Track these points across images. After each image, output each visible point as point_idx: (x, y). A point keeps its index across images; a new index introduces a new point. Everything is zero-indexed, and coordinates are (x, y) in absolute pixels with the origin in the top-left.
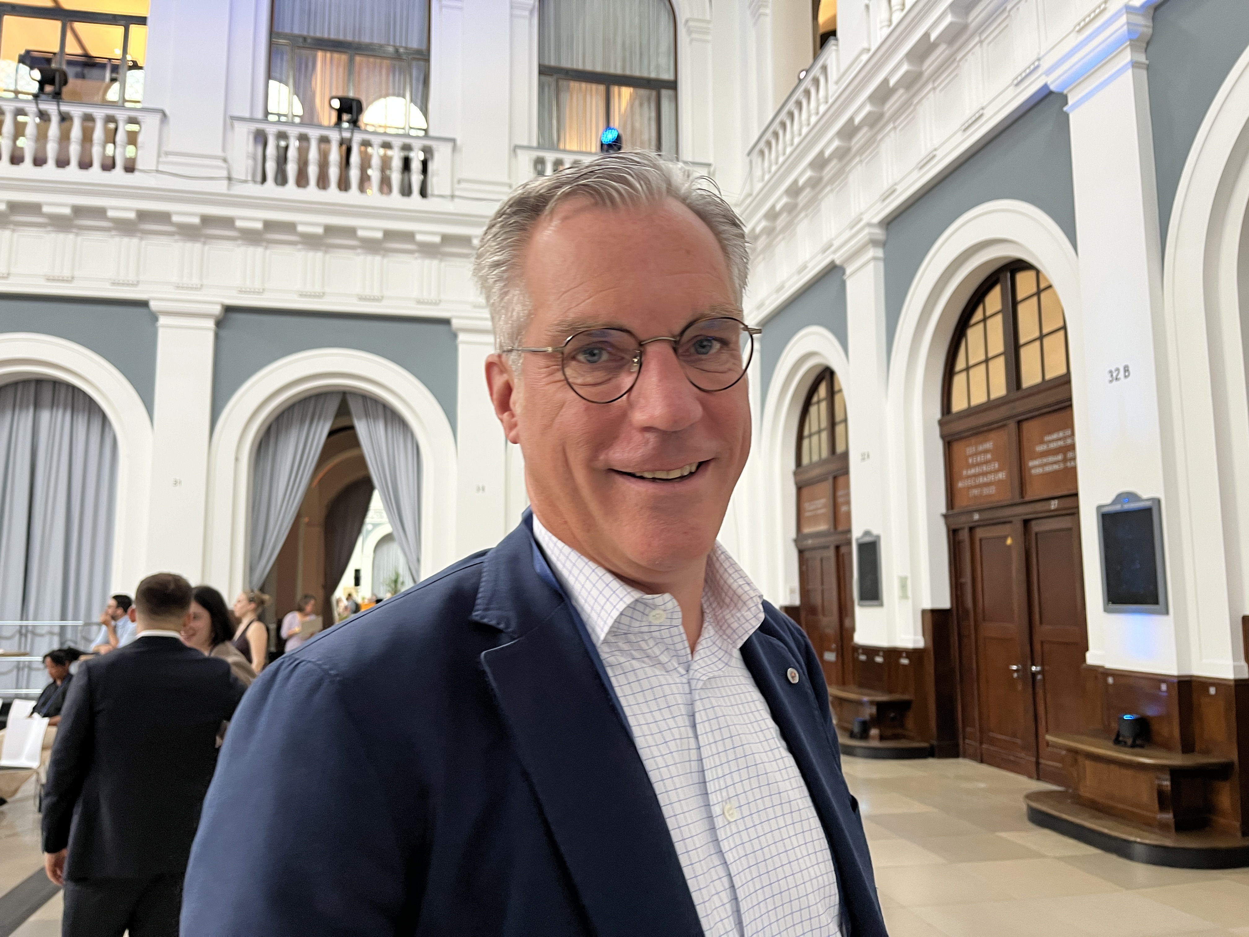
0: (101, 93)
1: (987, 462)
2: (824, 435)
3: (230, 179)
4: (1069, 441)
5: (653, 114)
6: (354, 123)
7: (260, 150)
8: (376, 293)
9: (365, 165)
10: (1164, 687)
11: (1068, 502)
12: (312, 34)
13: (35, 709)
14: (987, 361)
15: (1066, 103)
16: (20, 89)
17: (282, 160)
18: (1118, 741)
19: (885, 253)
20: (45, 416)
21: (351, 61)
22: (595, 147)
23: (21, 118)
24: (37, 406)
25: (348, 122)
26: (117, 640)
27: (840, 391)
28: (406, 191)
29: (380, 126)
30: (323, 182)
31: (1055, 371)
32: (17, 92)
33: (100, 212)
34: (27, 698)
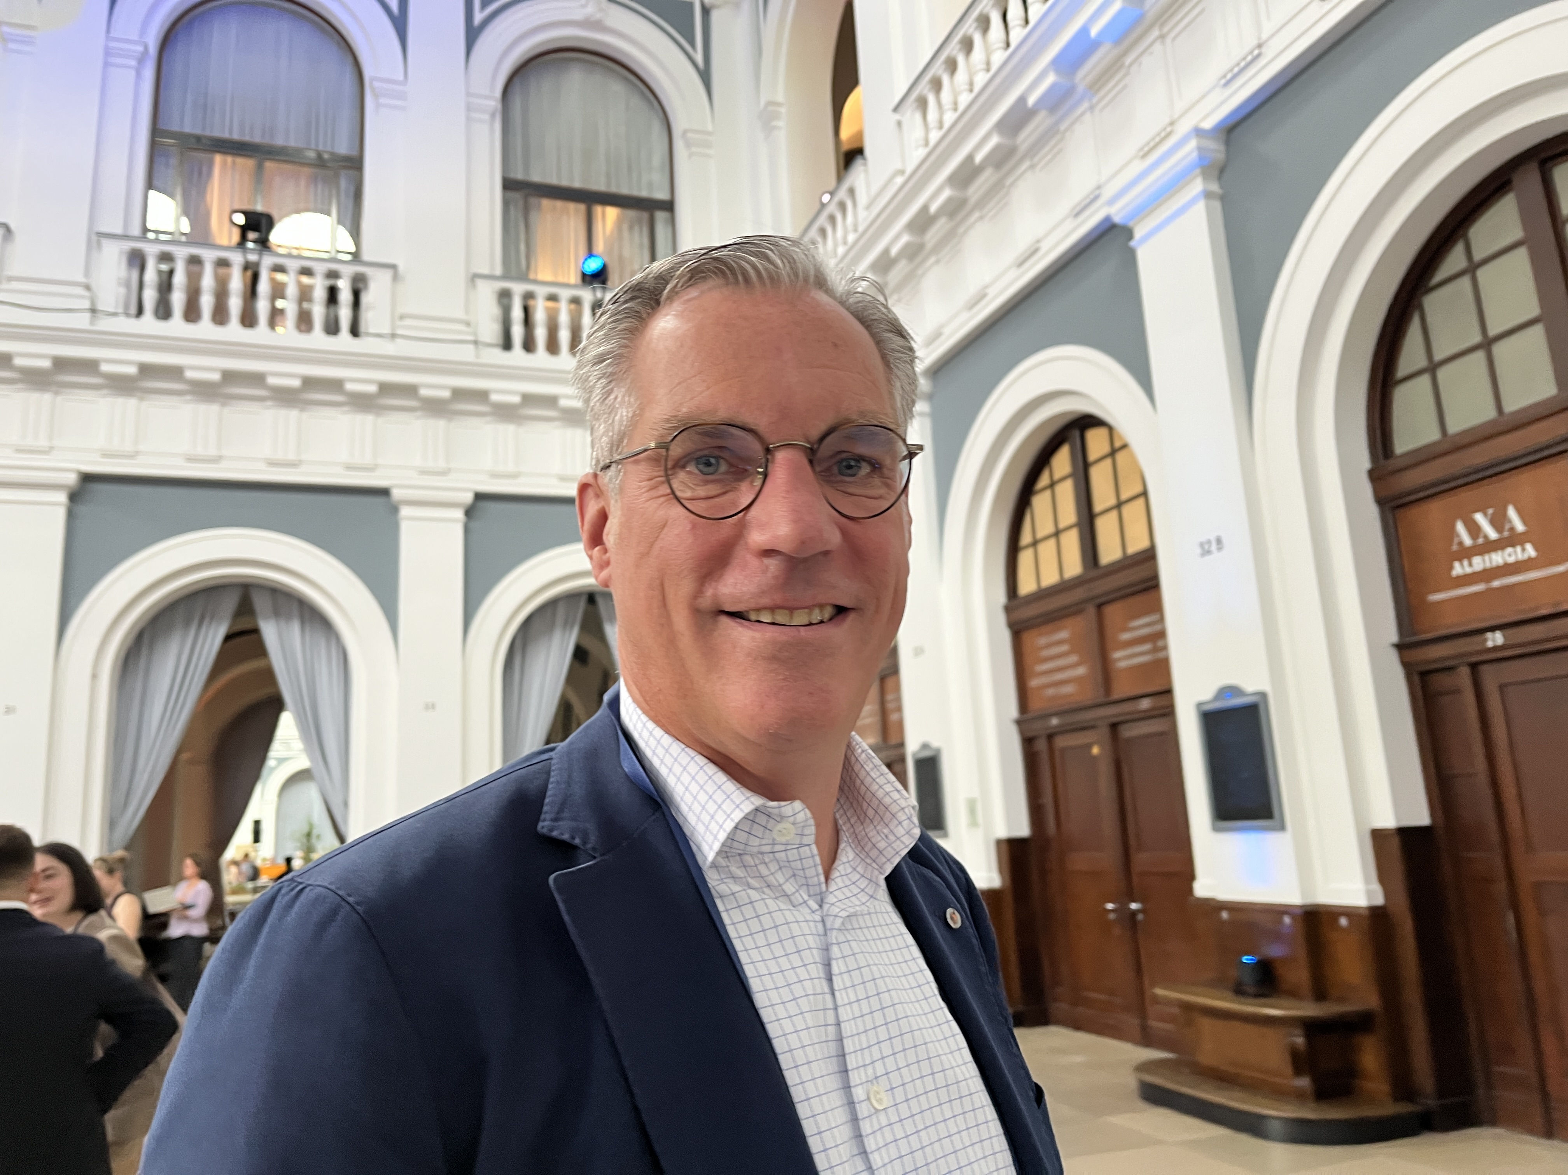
1: (1063, 655)
3: (93, 311)
4: (1157, 628)
5: (646, 241)
6: (263, 243)
7: (135, 274)
8: (292, 456)
9: (277, 293)
10: (1287, 920)
11: (1161, 701)
12: (208, 133)
14: (1057, 534)
15: (1131, 236)
17: (165, 286)
18: (1239, 991)
19: (935, 409)
21: (260, 167)
22: (574, 278)
25: (254, 242)
28: (332, 328)
29: (296, 248)
30: (220, 315)
31: (1137, 544)
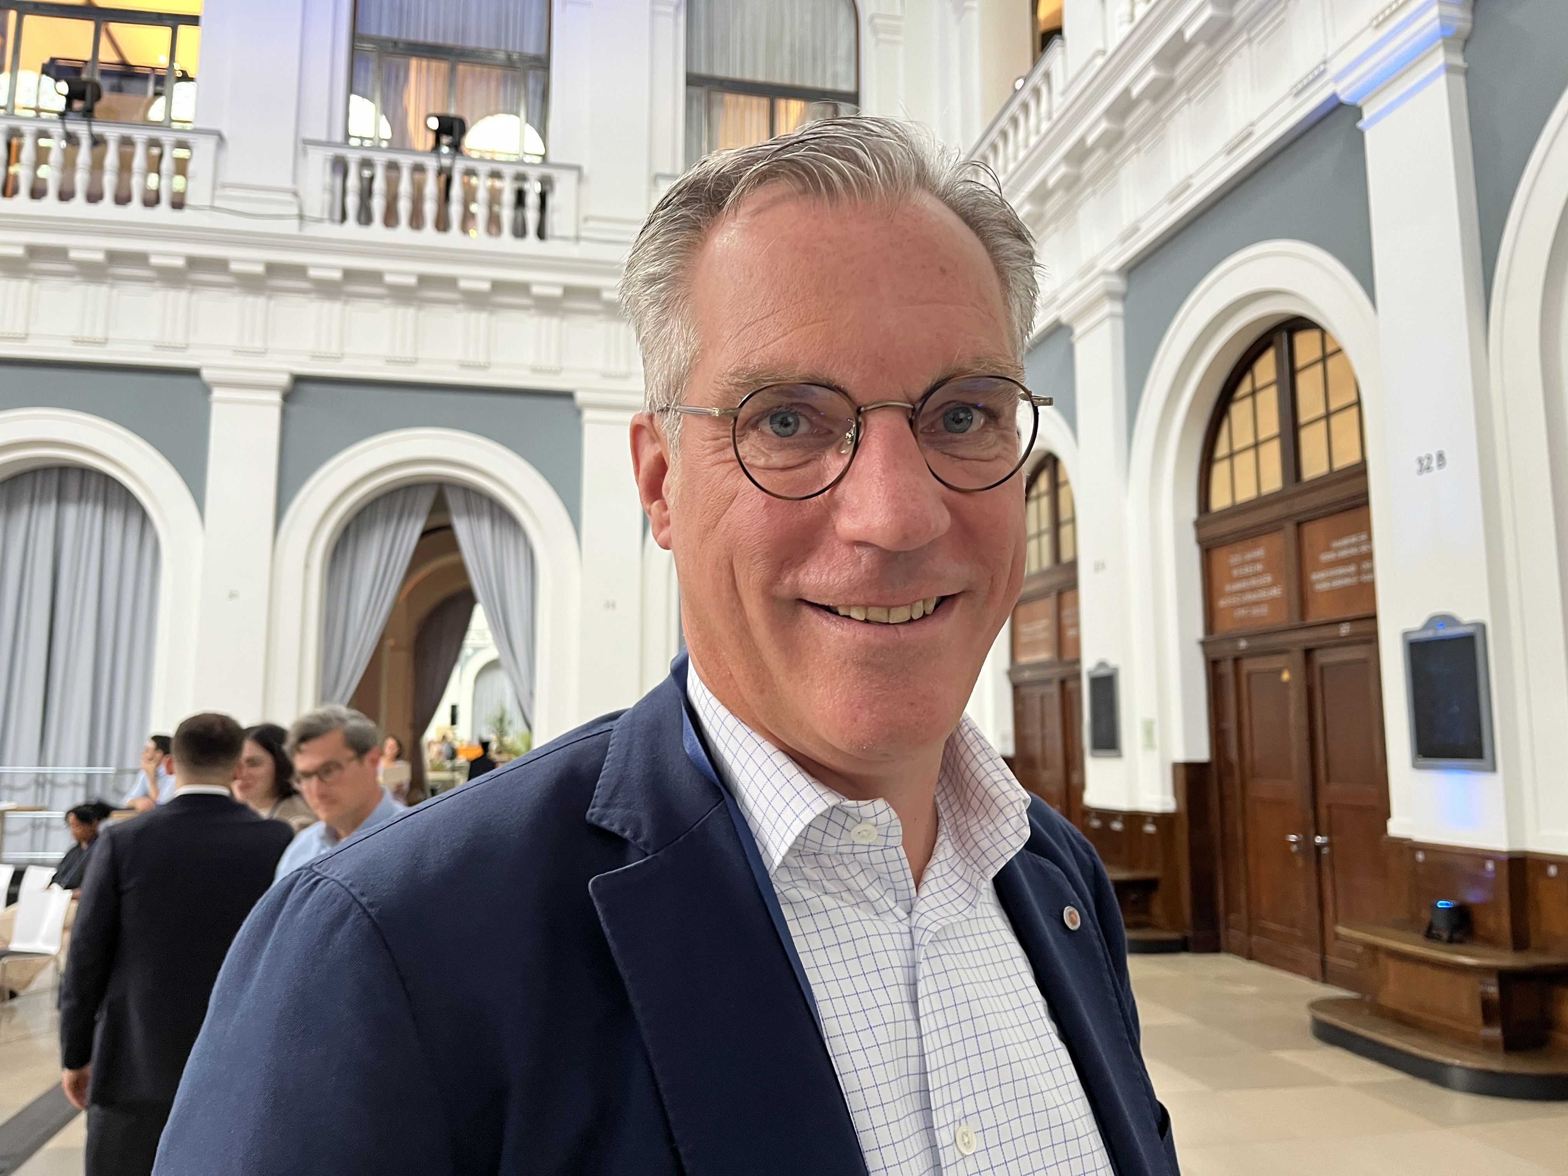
0: (142, 110)
1: (1256, 575)
2: (1046, 540)
3: (301, 217)
4: (1364, 548)
6: (456, 147)
7: (339, 181)
8: (482, 359)
9: (469, 196)
10: (1490, 866)
11: (1363, 627)
12: (404, 37)
13: (54, 879)
14: (1256, 445)
15: (1360, 117)
16: (41, 107)
17: (366, 193)
18: (1430, 935)
19: (1126, 308)
20: (71, 512)
21: (453, 70)
23: (43, 142)
24: (61, 499)
25: (449, 145)
26: (157, 792)
27: (1066, 482)
28: (520, 231)
29: (488, 152)
30: (416, 221)
31: (1346, 458)
32: (38, 110)
33: (140, 259)
34: (43, 864)
